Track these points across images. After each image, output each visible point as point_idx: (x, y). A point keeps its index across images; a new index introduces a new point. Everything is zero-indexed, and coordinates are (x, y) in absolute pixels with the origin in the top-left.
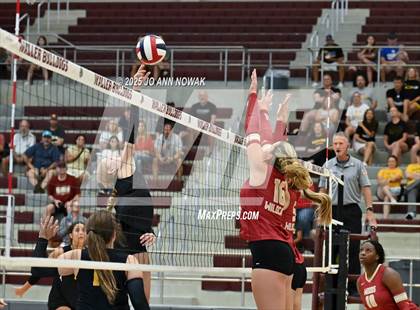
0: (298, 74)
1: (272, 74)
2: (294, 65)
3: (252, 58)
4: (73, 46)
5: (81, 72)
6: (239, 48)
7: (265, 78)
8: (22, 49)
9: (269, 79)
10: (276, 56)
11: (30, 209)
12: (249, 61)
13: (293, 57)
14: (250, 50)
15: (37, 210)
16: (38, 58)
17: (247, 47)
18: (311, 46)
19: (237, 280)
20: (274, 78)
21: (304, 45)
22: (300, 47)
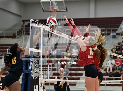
0: (118, 34)
1: (112, 34)
2: (117, 32)
3: (107, 31)
4: (65, 29)
5: (65, 35)
6: (104, 29)
7: (110, 35)
8: (51, 30)
9: (111, 36)
10: (113, 30)
11: (55, 68)
12: (106, 31)
13: (117, 30)
14: (107, 29)
15: (57, 68)
16: (55, 32)
17: (106, 28)
18: (121, 28)
19: (104, 84)
20: (113, 36)
21: (119, 27)
22: (118, 28)
